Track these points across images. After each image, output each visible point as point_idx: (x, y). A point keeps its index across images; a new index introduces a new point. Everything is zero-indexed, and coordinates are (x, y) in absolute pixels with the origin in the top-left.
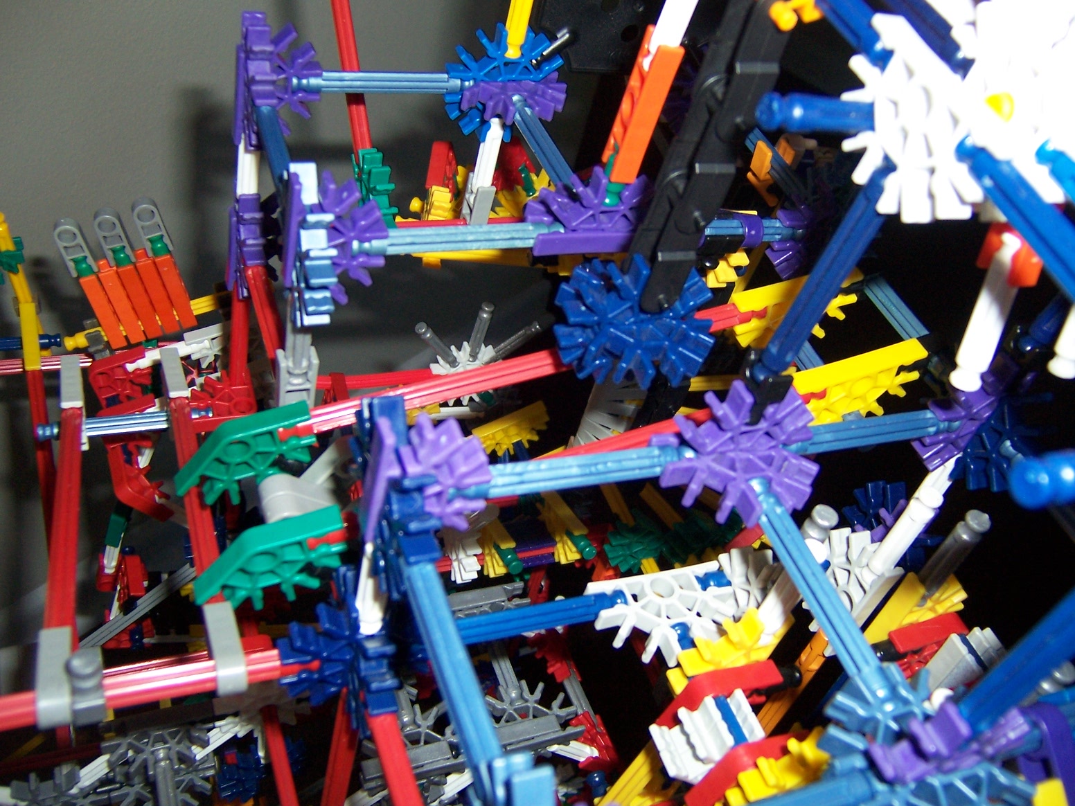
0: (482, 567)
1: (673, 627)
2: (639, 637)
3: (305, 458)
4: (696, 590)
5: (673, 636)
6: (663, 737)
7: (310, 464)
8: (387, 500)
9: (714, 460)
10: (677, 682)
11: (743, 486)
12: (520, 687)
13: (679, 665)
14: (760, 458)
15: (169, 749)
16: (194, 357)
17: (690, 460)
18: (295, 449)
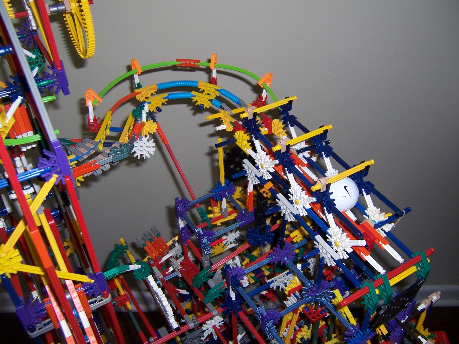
0: (249, 282)
1: (283, 284)
2: (278, 287)
3: (213, 275)
4: (286, 276)
5: (284, 285)
6: (286, 302)
7: (214, 276)
8: (232, 279)
9: (278, 257)
10: (286, 293)
11: (283, 260)
12: (264, 305)
13: (286, 290)
14: (285, 254)
15: (197, 340)
16: (172, 256)
17: (274, 258)
18: (211, 274)
